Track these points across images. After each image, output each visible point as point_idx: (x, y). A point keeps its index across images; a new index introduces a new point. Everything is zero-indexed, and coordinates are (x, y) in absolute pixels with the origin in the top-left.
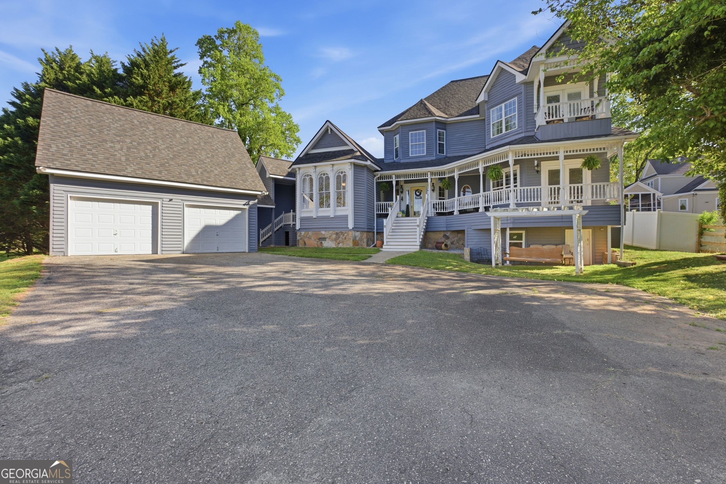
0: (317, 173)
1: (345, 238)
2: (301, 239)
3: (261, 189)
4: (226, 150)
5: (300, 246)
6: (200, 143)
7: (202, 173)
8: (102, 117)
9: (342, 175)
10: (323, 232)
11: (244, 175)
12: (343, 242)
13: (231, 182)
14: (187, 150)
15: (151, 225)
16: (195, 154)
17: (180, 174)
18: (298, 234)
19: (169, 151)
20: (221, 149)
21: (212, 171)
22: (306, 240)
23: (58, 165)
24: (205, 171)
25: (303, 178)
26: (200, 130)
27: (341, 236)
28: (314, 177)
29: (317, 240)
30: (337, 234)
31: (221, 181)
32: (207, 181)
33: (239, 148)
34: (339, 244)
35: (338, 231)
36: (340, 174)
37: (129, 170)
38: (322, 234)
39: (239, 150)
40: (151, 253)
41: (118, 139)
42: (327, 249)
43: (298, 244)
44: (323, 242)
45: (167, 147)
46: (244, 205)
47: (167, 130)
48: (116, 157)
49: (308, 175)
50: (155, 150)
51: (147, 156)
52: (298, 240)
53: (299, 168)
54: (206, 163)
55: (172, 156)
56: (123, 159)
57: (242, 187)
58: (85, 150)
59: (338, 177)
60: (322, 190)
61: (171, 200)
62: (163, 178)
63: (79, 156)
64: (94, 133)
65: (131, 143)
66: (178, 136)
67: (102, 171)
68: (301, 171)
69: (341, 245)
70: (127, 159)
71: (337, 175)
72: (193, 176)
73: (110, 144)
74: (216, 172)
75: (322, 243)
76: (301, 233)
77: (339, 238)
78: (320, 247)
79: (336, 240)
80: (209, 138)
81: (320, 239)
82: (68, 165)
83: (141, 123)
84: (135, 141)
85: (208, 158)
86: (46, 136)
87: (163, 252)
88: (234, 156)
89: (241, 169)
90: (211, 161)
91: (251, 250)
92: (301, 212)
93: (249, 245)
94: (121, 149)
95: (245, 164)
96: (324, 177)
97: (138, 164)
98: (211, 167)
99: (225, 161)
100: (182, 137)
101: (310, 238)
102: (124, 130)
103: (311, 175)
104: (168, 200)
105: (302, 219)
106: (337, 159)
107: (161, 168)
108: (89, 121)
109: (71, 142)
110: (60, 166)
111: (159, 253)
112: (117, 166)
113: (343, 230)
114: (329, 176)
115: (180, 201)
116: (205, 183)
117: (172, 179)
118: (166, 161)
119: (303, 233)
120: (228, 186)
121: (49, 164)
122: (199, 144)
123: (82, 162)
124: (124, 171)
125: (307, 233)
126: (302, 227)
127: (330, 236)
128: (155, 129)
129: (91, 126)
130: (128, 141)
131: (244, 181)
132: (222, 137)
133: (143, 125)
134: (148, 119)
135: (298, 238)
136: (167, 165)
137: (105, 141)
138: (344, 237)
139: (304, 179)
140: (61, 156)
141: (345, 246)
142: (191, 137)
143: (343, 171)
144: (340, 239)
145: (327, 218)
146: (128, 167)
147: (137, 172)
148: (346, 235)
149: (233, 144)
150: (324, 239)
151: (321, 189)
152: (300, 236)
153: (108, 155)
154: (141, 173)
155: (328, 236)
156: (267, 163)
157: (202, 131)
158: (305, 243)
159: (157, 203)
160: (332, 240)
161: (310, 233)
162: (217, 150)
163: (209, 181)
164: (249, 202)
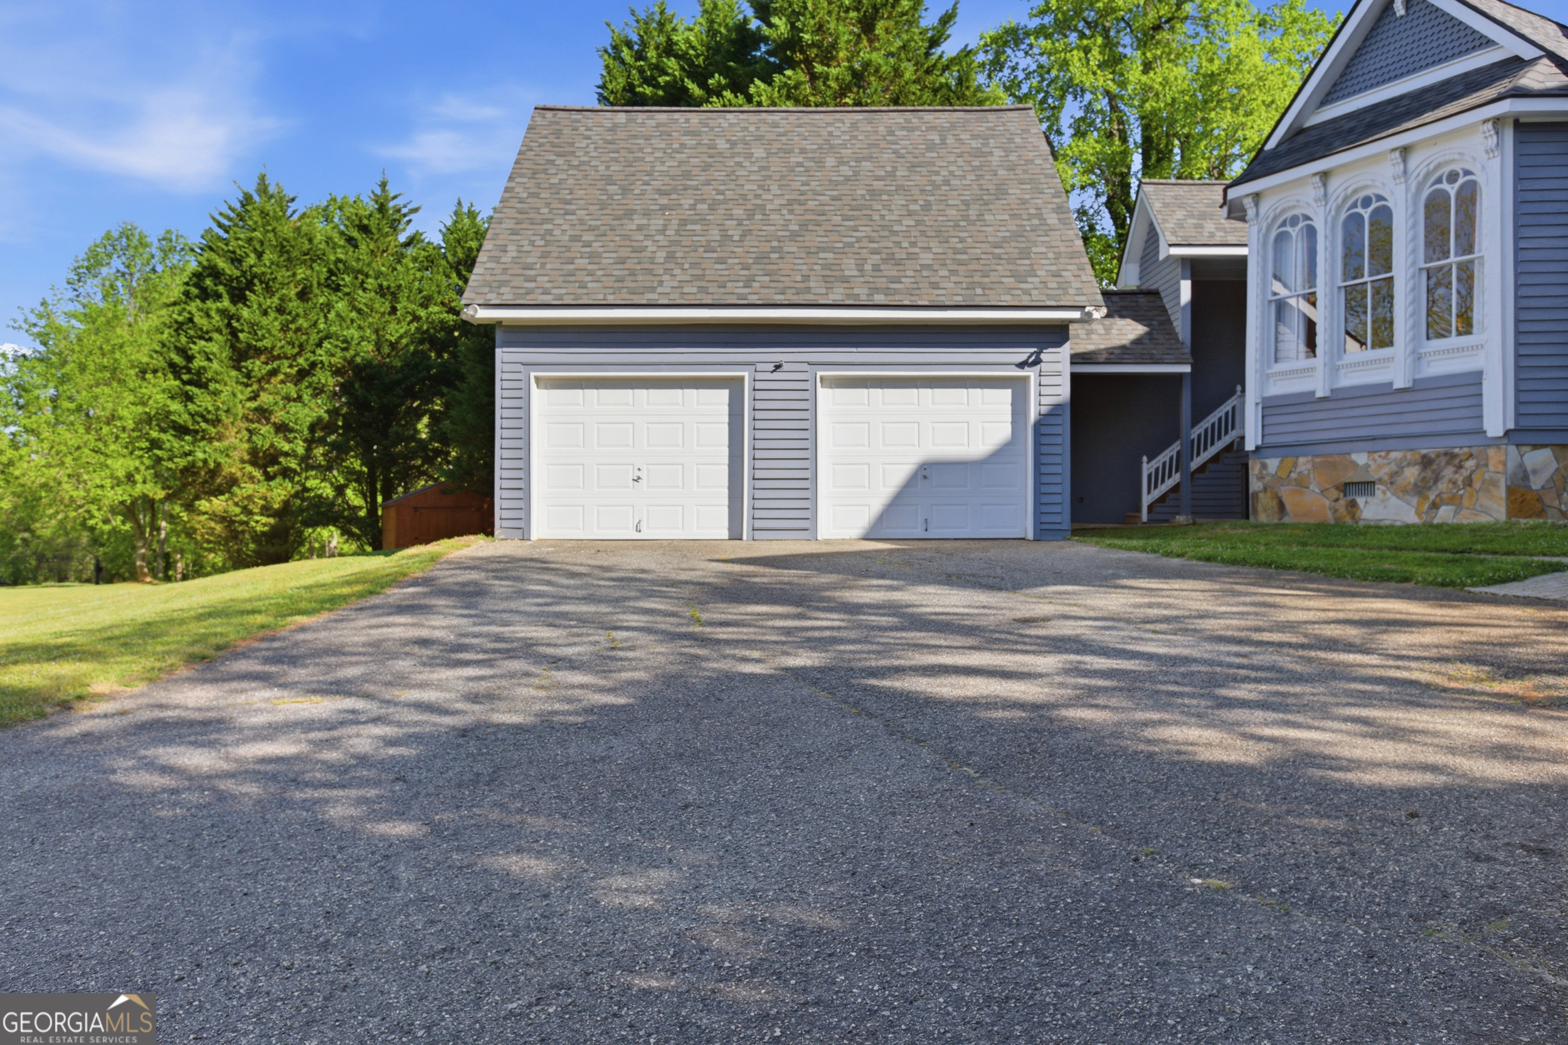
0: (1332, 205)
1: (1469, 482)
2: (1265, 490)
3: (1080, 300)
4: (980, 177)
5: (1263, 518)
6: (895, 169)
7: (876, 268)
8: (641, 150)
9: (1452, 190)
10: (1361, 459)
11: (1025, 254)
12: (1454, 500)
13: (971, 287)
14: (847, 200)
15: (726, 450)
16: (870, 208)
17: (806, 278)
18: (1255, 469)
19: (791, 212)
20: (964, 177)
21: (911, 257)
22: (1285, 492)
23: (508, 298)
24: (890, 258)
25: (1273, 234)
26: (903, 128)
27: (1448, 472)
28: (1319, 224)
29: (1335, 494)
30: (1426, 462)
31: (935, 286)
32: (887, 291)
33: (1030, 162)
34: (1435, 506)
35: (1428, 448)
36: (1445, 186)
37: (669, 283)
38: (1355, 465)
39: (1025, 172)
40: (725, 534)
41: (664, 201)
42: (1377, 529)
43: (1256, 512)
44: (1361, 501)
45: (790, 203)
46: (1022, 365)
47: (803, 151)
48: (644, 254)
49: (1294, 221)
50: (750, 217)
51: (726, 237)
52: (1256, 494)
53: (1257, 196)
54: (896, 233)
55: (796, 228)
56: (661, 255)
57: (1007, 300)
58: (577, 247)
59: (1435, 206)
60: (1358, 273)
61: (778, 367)
62: (753, 299)
63: (558, 266)
64: (611, 197)
65: (693, 207)
66: (830, 162)
67: (599, 298)
68: (1265, 206)
69: (1445, 514)
70: (671, 257)
71: (1426, 192)
72: (845, 280)
73: (639, 220)
74: (926, 258)
75: (1353, 504)
76: (1264, 466)
77: (1436, 480)
78: (1348, 520)
79: (1420, 489)
80: (931, 147)
81: (1346, 487)
82: (529, 292)
83: (733, 144)
84: (703, 201)
85: (910, 214)
86: (503, 226)
87: (758, 534)
88: (1001, 191)
89: (1018, 235)
90: (919, 223)
91: (1044, 532)
92: (1265, 378)
93: (1038, 513)
94: (663, 231)
95: (1040, 217)
96: (1366, 213)
97: (693, 265)
98: (913, 244)
99: (966, 218)
100: (841, 162)
101: (1301, 484)
102: (687, 175)
103: (1307, 218)
104: (771, 367)
105: (1270, 407)
106: (1428, 116)
107: (755, 269)
108: (608, 168)
109: (549, 232)
110: (510, 297)
111: (745, 537)
112: (640, 278)
113: (1460, 447)
114: (1390, 204)
115: (806, 367)
116: (879, 299)
117: (779, 298)
118: (775, 244)
119: (1273, 464)
120: (958, 300)
121: (489, 296)
122: (892, 174)
123: (562, 279)
124: (653, 289)
125: (1289, 461)
126: (1270, 440)
127: (1394, 474)
128: (769, 154)
129: (610, 180)
130: (687, 202)
131: (1020, 278)
132: (974, 137)
133: (739, 148)
134: (758, 128)
135: (1255, 485)
136: (774, 256)
137: (629, 214)
138: (1460, 478)
139: (1282, 238)
140: (520, 272)
141: (1466, 518)
142: (869, 158)
143: (1457, 167)
144: (1442, 486)
145: (1384, 391)
146: (666, 278)
147: (686, 290)
148: (1470, 464)
149: (1008, 152)
150: (1367, 486)
151: (1352, 267)
152: (1260, 478)
153: (624, 252)
154: (695, 290)
155: (1384, 472)
156: (1166, 205)
157: (912, 130)
158: (1281, 506)
159: (742, 379)
160: (1403, 492)
161: (1304, 464)
162: (946, 182)
163: (896, 292)
164: (1038, 354)
